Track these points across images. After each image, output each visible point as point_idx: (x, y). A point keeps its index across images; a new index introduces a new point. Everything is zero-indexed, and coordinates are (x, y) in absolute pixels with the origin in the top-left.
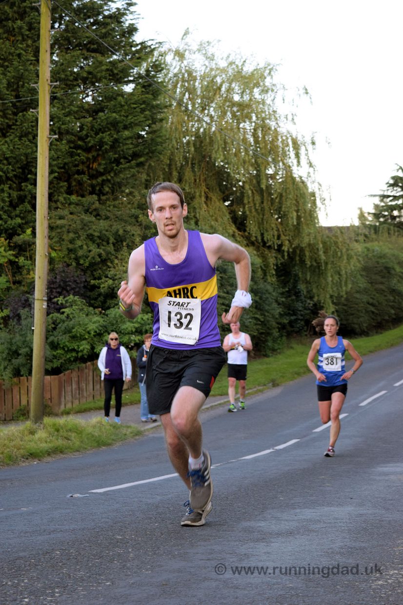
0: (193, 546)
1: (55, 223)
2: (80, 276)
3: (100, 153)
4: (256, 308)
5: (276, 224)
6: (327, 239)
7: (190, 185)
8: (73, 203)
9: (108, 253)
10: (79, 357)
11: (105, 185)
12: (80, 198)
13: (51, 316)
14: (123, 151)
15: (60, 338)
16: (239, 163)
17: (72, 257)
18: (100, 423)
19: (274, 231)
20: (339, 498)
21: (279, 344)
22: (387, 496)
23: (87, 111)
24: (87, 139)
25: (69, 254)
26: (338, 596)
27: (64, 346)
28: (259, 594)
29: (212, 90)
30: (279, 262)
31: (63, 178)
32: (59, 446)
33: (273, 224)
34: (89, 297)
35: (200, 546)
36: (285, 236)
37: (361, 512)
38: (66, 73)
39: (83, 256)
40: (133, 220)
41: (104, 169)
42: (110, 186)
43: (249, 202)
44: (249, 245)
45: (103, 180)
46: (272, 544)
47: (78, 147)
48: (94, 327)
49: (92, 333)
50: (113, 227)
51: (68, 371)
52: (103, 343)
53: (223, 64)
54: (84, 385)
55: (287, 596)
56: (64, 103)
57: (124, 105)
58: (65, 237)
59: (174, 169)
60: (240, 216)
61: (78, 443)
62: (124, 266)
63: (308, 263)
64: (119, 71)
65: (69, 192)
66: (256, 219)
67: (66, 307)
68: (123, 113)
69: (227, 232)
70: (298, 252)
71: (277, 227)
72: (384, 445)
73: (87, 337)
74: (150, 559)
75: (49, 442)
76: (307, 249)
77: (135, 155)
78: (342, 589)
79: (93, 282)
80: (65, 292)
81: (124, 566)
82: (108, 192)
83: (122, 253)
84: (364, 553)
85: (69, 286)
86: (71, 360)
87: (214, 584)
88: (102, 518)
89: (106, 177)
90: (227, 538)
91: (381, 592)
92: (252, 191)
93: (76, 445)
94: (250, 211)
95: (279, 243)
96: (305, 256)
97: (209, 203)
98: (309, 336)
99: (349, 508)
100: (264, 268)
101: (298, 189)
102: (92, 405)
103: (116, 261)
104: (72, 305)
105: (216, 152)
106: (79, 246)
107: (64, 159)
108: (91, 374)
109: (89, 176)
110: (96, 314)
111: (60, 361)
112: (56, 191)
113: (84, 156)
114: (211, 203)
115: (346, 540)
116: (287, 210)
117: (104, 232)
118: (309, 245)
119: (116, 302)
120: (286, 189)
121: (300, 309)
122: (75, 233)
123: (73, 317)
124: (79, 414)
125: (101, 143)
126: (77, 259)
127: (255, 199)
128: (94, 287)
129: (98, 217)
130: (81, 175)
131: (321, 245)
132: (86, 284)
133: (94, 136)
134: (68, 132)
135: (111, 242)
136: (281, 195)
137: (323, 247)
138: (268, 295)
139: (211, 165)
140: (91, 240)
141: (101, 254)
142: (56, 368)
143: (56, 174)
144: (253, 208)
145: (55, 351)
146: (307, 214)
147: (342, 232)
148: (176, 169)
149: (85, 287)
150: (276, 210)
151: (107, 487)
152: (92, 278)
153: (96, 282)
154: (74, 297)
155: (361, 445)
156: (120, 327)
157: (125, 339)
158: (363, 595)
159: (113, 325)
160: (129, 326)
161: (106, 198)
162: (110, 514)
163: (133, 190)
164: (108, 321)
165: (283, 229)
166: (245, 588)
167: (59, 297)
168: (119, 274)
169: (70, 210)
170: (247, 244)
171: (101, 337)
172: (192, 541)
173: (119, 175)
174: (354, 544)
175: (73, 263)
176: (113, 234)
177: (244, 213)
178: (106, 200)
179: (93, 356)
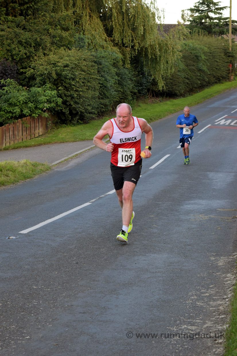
0: (76, 298)
2: (14, 67)
4: (119, 84)
5: (131, 33)
6: (161, 42)
7: (79, 9)
8: (10, 21)
9: (30, 52)
10: (13, 116)
11: (29, 10)
12: (13, 18)
15: (2, 105)
17: (9, 55)
19: (130, 37)
20: (160, 243)
21: (132, 104)
22: (187, 240)
25: (7, 53)
26: (153, 352)
27: (4, 110)
28: (110, 349)
30: (133, 56)
31: (3, 6)
33: (129, 33)
34: (19, 79)
35: (80, 297)
36: (137, 40)
37: (171, 260)
39: (16, 54)
40: (46, 32)
42: (32, 11)
43: (115, 20)
45: (28, 7)
46: (120, 296)
48: (23, 99)
49: (22, 102)
50: (34, 37)
51: (7, 124)
52: (28, 108)
54: (17, 132)
58: (5, 42)
60: (109, 28)
61: (13, 178)
62: (40, 61)
63: (150, 57)
65: (7, 14)
66: (119, 30)
67: (5, 86)
69: (101, 38)
70: (144, 50)
71: (132, 35)
72: (190, 182)
73: (18, 104)
74: (52, 312)
76: (149, 48)
79: (21, 70)
80: (5, 76)
81: (37, 319)
82: (31, 14)
83: (39, 53)
84: (169, 307)
85: (7, 72)
86: (9, 118)
87: (86, 338)
88: (26, 264)
89: (30, 5)
90: (95, 289)
91: (176, 348)
92: (117, 13)
93: (12, 180)
94: (116, 25)
95: (132, 45)
96: (148, 52)
97: (91, 20)
98: (149, 98)
99: (165, 256)
100: (123, 59)
101: (145, 12)
102: (22, 145)
103: (35, 58)
104: (9, 85)
108: (21, 126)
109: (19, 4)
110: (23, 90)
111: (3, 119)
115: (161, 292)
116: (137, 25)
117: (28, 39)
118: (151, 45)
119: (35, 83)
120: (138, 12)
121: (145, 83)
122: (11, 40)
123: (10, 92)
124: (13, 150)
126: (12, 56)
127: (119, 17)
128: (22, 73)
129: (24, 30)
130: (14, 3)
131: (157, 46)
132: (18, 71)
135: (32, 46)
137: (159, 47)
138: (126, 76)
140: (20, 44)
141: (27, 53)
142: (0, 122)
144: (117, 23)
146: (149, 27)
147: (170, 38)
149: (17, 73)
152: (21, 67)
153: (24, 70)
154: (11, 80)
155: (176, 181)
156: (38, 99)
157: (41, 106)
158: (166, 350)
159: (34, 97)
160: (43, 98)
161: (30, 18)
162: (30, 260)
163: (46, 13)
164: (31, 95)
165: (136, 36)
166: (103, 343)
167: (2, 80)
168: (38, 66)
169: (7, 25)
170: (114, 45)
171: (26, 104)
172: (75, 292)
173: (37, 4)
174: (165, 296)
175: (10, 58)
176: (34, 41)
177: (112, 26)
178: (29, 19)
179: (22, 116)
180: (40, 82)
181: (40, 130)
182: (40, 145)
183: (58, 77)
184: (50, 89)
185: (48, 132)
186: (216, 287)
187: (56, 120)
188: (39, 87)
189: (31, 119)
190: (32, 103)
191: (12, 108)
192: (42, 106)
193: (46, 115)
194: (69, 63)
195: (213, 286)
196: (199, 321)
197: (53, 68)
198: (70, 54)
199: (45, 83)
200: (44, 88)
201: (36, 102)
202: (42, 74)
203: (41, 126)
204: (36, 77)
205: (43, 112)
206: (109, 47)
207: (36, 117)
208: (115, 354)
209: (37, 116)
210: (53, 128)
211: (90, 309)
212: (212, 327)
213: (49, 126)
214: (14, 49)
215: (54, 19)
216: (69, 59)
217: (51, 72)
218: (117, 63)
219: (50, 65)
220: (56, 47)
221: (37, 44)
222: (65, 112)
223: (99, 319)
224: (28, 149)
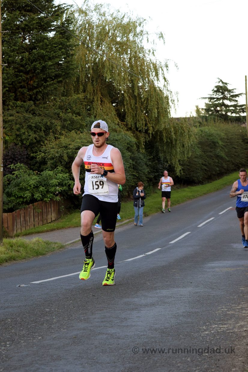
0: (93, 314)
1: (8, 119)
2: (23, 152)
3: (35, 75)
4: (133, 168)
5: (145, 117)
6: (176, 125)
7: (90, 94)
8: (19, 106)
9: (41, 137)
10: (24, 201)
11: (38, 94)
12: (22, 103)
13: (6, 176)
14: (48, 73)
15: (13, 189)
16: (121, 80)
17: (18, 140)
18: (38, 241)
19: (143, 121)
20: (184, 283)
22: (213, 281)
23: (26, 49)
24: (26, 66)
25: (17, 138)
26: (180, 341)
27: (15, 195)
28: (133, 342)
29: (103, 34)
30: (147, 140)
31: (12, 91)
32: (13, 256)
33: (142, 116)
34: (30, 164)
35: (97, 313)
36: (150, 124)
37: (197, 291)
38: (11, 25)
39: (25, 139)
40: (56, 116)
41: (37, 84)
42: (42, 95)
43: (127, 104)
44: (128, 130)
45: (37, 92)
46: (142, 312)
47: (20, 71)
48: (33, 183)
49: (32, 186)
50: (44, 121)
51: (18, 210)
52: (39, 192)
53: (109, 18)
54: (28, 218)
55: (149, 342)
56: (10, 44)
57: (49, 45)
58: (14, 127)
59: (81, 84)
60: (122, 113)
61: (24, 254)
62: (51, 145)
63: (165, 140)
64: (45, 23)
65: (16, 99)
66: (131, 114)
67: (15, 171)
68: (48, 50)
69: (114, 123)
70: (159, 134)
71: (145, 119)
72: (213, 251)
73: (29, 189)
74: (66, 322)
75: (7, 254)
76: (164, 131)
77: (57, 76)
78: (183, 337)
79: (32, 155)
80: (14, 161)
81: (50, 327)
82: (40, 99)
83: (49, 136)
84: (197, 315)
85: (17, 157)
86: (19, 203)
87: (105, 336)
88: (37, 299)
89: (39, 90)
90: (114, 308)
91: (206, 338)
92: (129, 97)
93: (23, 255)
94: (128, 109)
95: (146, 129)
96: (163, 136)
97: (103, 105)
99: (189, 289)
100: (138, 144)
101: (158, 94)
102: (34, 230)
103: (46, 142)
104: (19, 169)
105: (106, 73)
106: (23, 133)
107: (12, 79)
108: (32, 211)
109: (28, 89)
110: (34, 174)
111: (13, 204)
112: (8, 99)
113: (24, 77)
114: (104, 105)
115: (187, 308)
116: (151, 108)
117: (38, 124)
118: (166, 129)
119: (47, 167)
120: (151, 94)
121: (161, 168)
122: (20, 125)
123: (20, 177)
124: (25, 236)
125: (35, 69)
126: (22, 141)
127: (131, 101)
128: (33, 158)
129: (35, 115)
130: (23, 88)
131: (173, 129)
132: (28, 156)
133: (30, 64)
134: (13, 62)
135: (42, 130)
136: (148, 99)
137: (174, 130)
138: (140, 161)
139: (103, 80)
140: (30, 129)
141: (36, 137)
142: (10, 208)
143: (7, 88)
144: (129, 107)
145: (9, 198)
146: (163, 110)
147: (185, 121)
148: (82, 84)
149: (27, 158)
150: (144, 108)
151: (42, 280)
152: (31, 152)
153: (34, 155)
154: (21, 164)
155: (199, 251)
156: (49, 182)
157: (52, 189)
158: (195, 340)
159: (45, 181)
160: (54, 181)
161: (39, 102)
162: (43, 296)
163: (56, 97)
164: (42, 179)
165: (149, 120)
166: (124, 338)
167: (11, 164)
168: (48, 149)
169: (16, 111)
170: (127, 129)
171: (37, 188)
172: (92, 311)
173: (47, 88)
174: (191, 310)
175: (19, 143)
176: (44, 125)
177: (124, 110)
178: (39, 104)
179: (33, 200)
180: (52, 166)
181: (53, 216)
182: (52, 230)
183: (70, 160)
184: (62, 172)
185: (61, 217)
186: (247, 303)
187: (69, 205)
188: (51, 171)
189: (43, 204)
190: (43, 186)
191: (23, 193)
192: (54, 189)
193: (58, 198)
194: (81, 145)
195: (244, 303)
196: (231, 322)
197: (65, 151)
198: (82, 137)
199: (56, 166)
200: (56, 171)
201: (48, 186)
202: (53, 157)
203: (54, 211)
204: (47, 160)
205: (55, 196)
206: (122, 132)
207: (48, 202)
208: (138, 344)
209: (49, 200)
210: (66, 213)
211: (109, 319)
212: (246, 325)
213: (61, 210)
214: (24, 133)
215: (65, 103)
216: (81, 142)
217: (62, 155)
218: (131, 147)
219: (61, 148)
220: (66, 130)
221: (48, 128)
222: (79, 196)
223: (119, 325)
224: (41, 234)
